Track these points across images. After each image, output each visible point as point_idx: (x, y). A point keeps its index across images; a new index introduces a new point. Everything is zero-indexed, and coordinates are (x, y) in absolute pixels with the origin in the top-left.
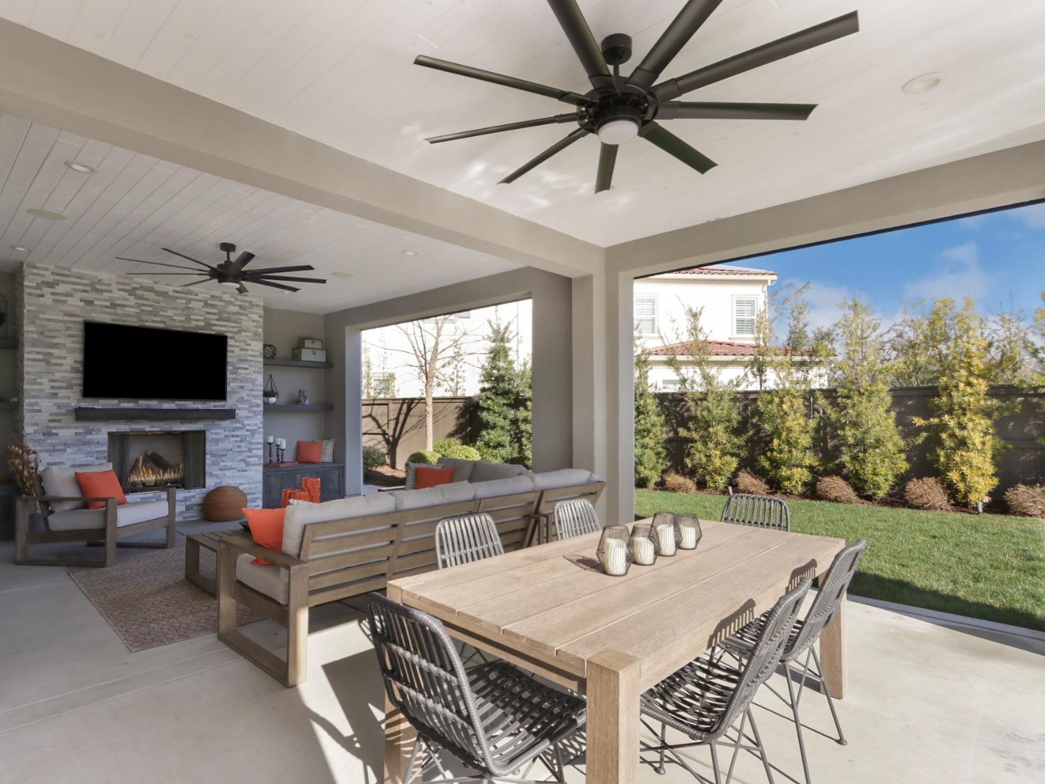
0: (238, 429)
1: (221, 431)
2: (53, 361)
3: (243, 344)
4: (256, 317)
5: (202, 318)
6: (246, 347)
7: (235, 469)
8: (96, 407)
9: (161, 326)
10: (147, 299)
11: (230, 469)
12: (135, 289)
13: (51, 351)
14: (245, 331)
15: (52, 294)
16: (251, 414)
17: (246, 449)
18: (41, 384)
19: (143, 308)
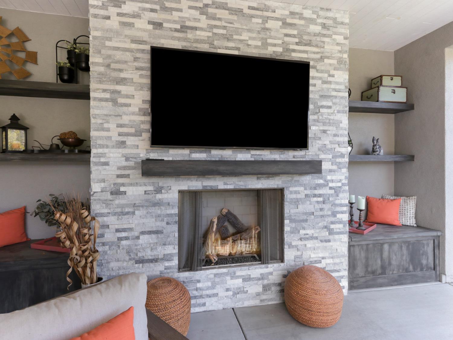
0: (320, 186)
1: (302, 189)
2: (121, 100)
3: (326, 75)
4: (340, 39)
5: (280, 42)
6: (330, 79)
7: (316, 238)
8: (166, 159)
9: (236, 53)
10: (220, 19)
11: (312, 238)
12: (206, 6)
13: (118, 88)
14: (328, 58)
15: (119, 14)
16: (334, 167)
17: (330, 213)
18: (108, 130)
19: (215, 31)
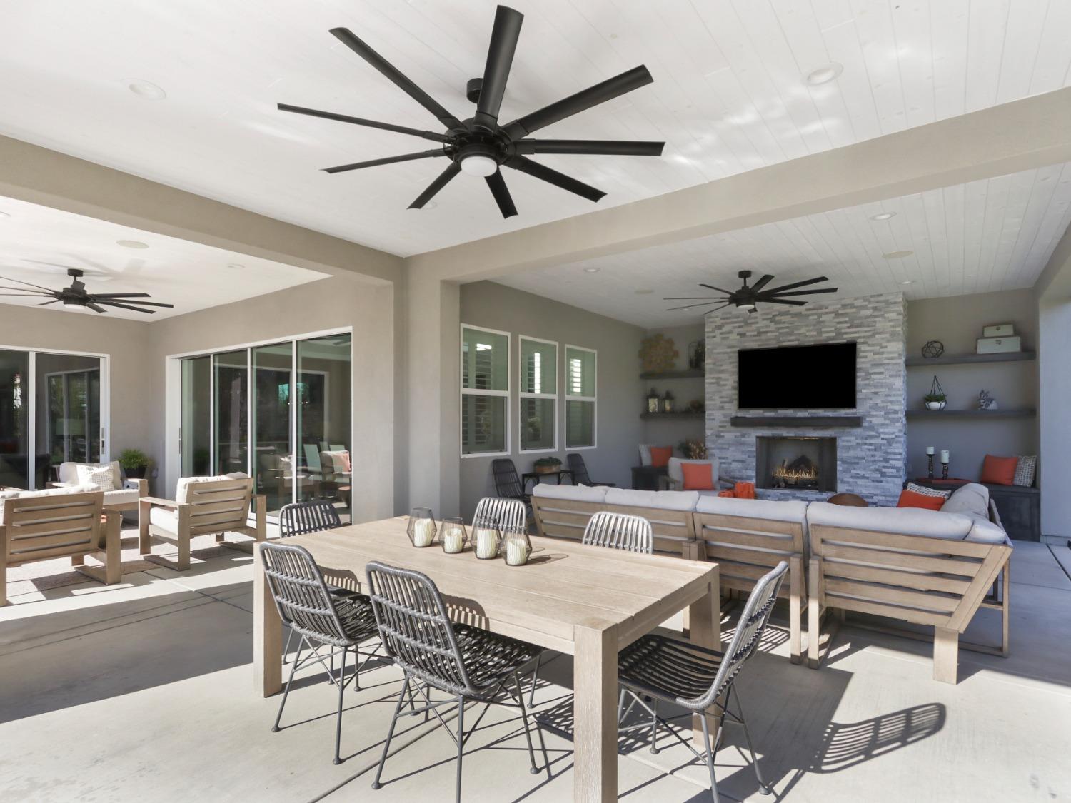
0: (872, 437)
1: (853, 438)
2: (722, 383)
3: (878, 348)
4: (893, 316)
5: (833, 329)
6: (881, 350)
7: (868, 478)
8: (747, 416)
9: (795, 343)
10: (784, 323)
11: (863, 477)
12: (774, 316)
13: (721, 375)
14: (879, 333)
15: (721, 334)
16: (887, 422)
17: (881, 459)
18: (714, 400)
19: (781, 331)
